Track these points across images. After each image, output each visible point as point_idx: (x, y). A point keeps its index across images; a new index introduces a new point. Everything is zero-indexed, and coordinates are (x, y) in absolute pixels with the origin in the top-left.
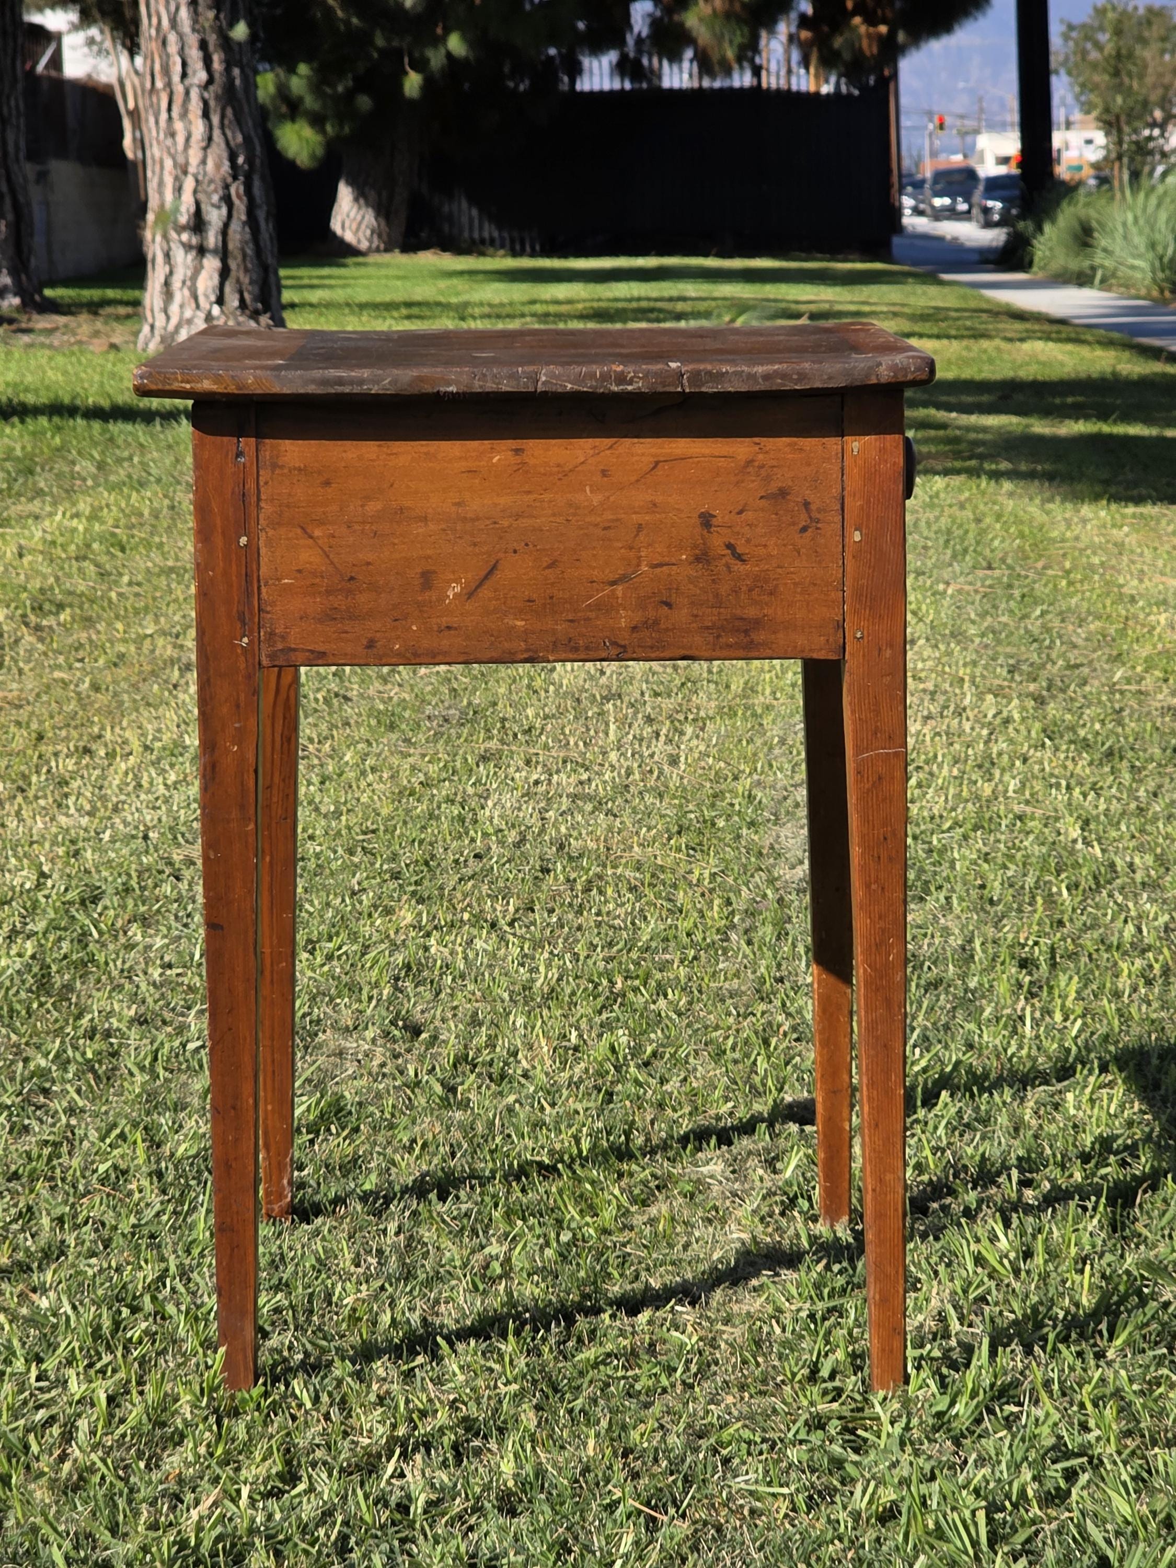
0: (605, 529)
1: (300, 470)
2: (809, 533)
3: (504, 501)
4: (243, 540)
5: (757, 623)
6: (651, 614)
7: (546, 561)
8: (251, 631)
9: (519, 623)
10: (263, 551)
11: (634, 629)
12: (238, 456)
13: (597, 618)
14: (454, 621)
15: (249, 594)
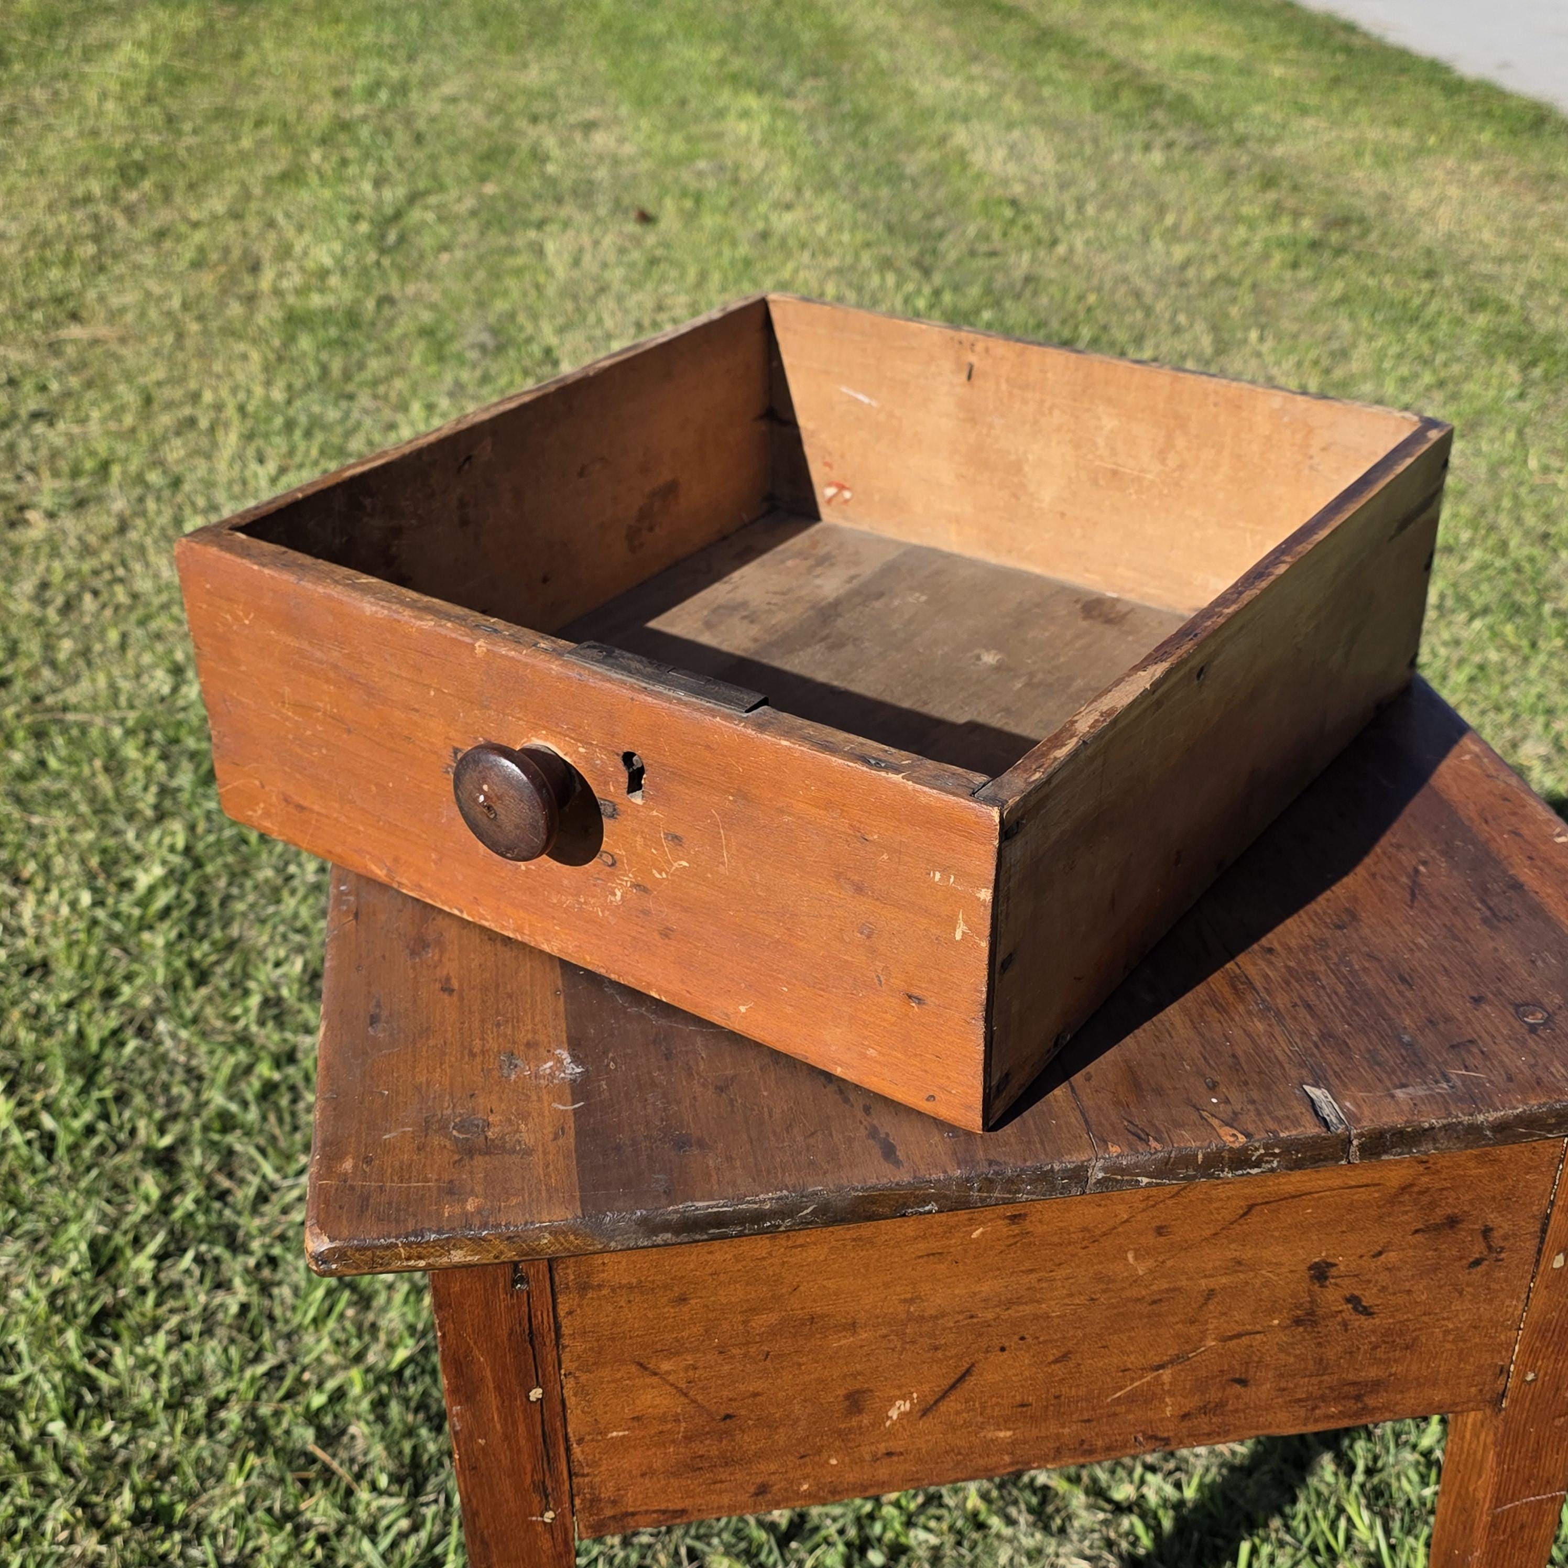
0: (1154, 1302)
1: (631, 1287)
2: (1481, 1268)
3: (985, 1288)
4: (536, 1394)
5: (1376, 1385)
6: (1214, 1395)
7: (1055, 1353)
8: (559, 1503)
9: (1002, 1434)
10: (571, 1401)
11: (1185, 1416)
12: (514, 1282)
13: (1129, 1411)
14: (896, 1445)
15: (550, 1460)
